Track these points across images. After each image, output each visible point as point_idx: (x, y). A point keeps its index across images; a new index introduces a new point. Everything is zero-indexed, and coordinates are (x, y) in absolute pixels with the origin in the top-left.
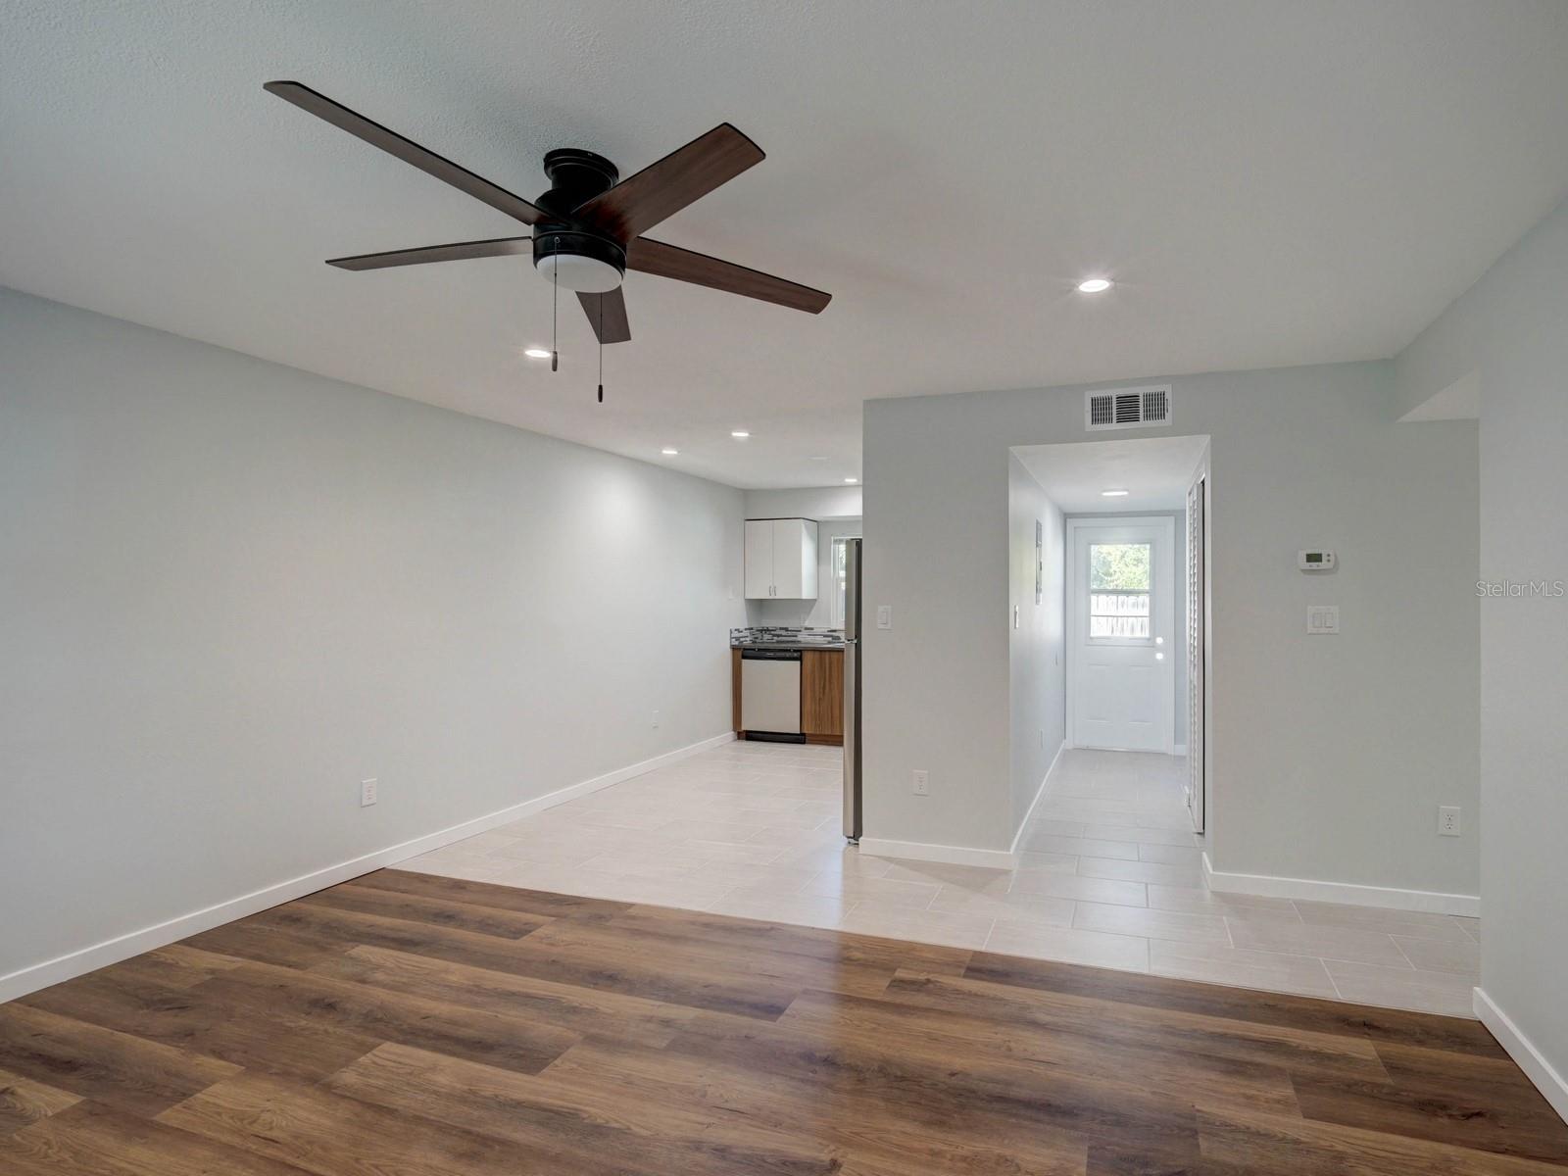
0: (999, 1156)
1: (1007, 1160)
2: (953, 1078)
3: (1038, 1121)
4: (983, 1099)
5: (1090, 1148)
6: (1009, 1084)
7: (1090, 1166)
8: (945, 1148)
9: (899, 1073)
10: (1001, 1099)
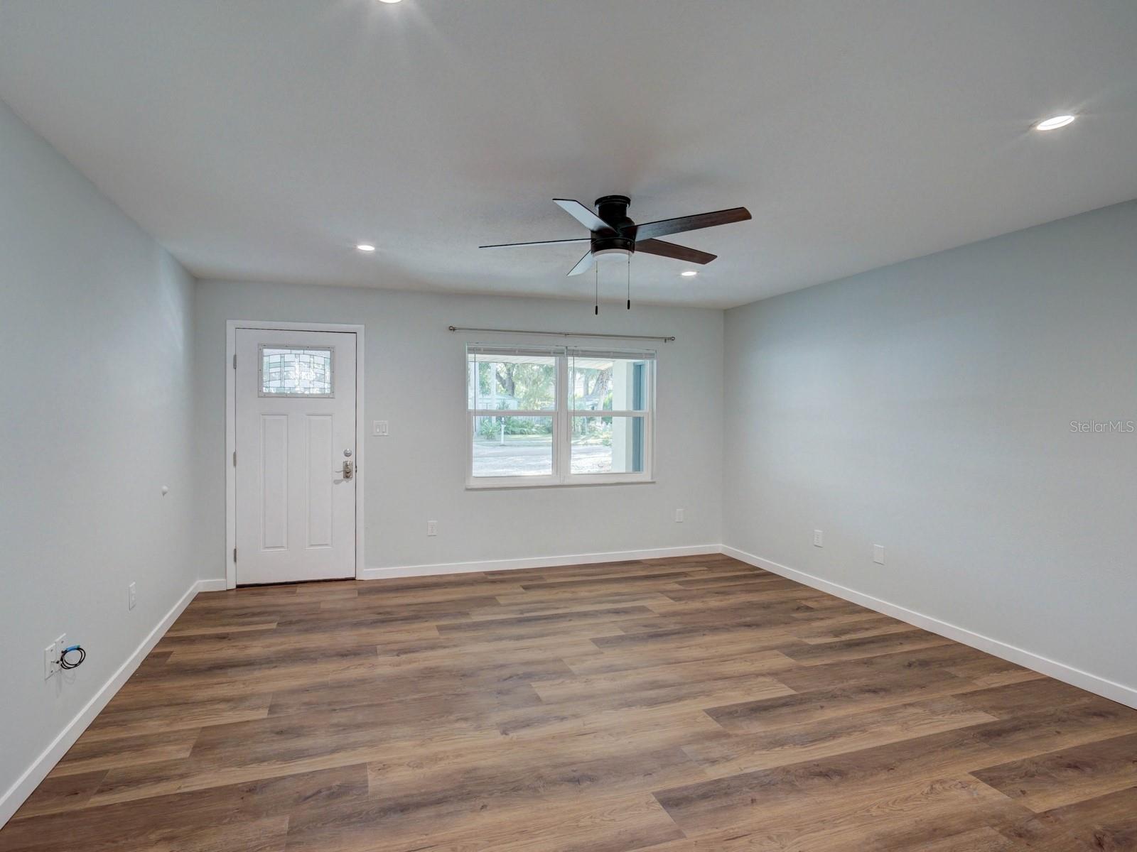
0: (422, 767)
1: (417, 767)
2: (482, 805)
3: (406, 796)
4: (450, 797)
5: (367, 792)
6: (439, 816)
7: (366, 781)
8: (455, 761)
9: (521, 792)
10: (439, 802)
